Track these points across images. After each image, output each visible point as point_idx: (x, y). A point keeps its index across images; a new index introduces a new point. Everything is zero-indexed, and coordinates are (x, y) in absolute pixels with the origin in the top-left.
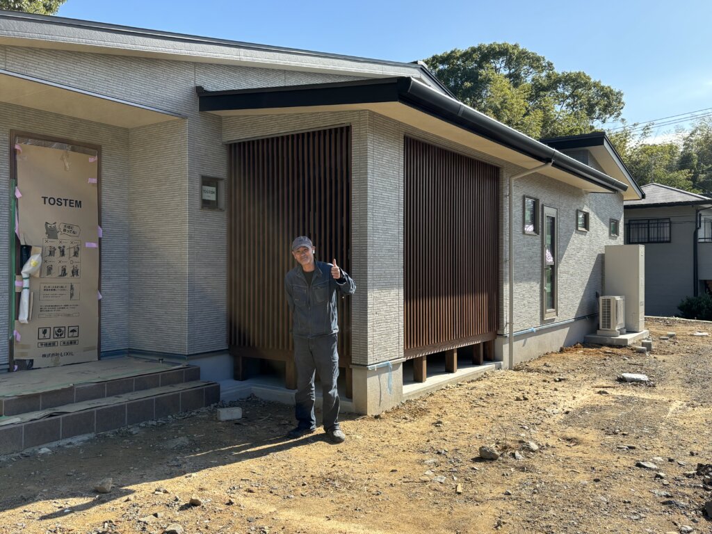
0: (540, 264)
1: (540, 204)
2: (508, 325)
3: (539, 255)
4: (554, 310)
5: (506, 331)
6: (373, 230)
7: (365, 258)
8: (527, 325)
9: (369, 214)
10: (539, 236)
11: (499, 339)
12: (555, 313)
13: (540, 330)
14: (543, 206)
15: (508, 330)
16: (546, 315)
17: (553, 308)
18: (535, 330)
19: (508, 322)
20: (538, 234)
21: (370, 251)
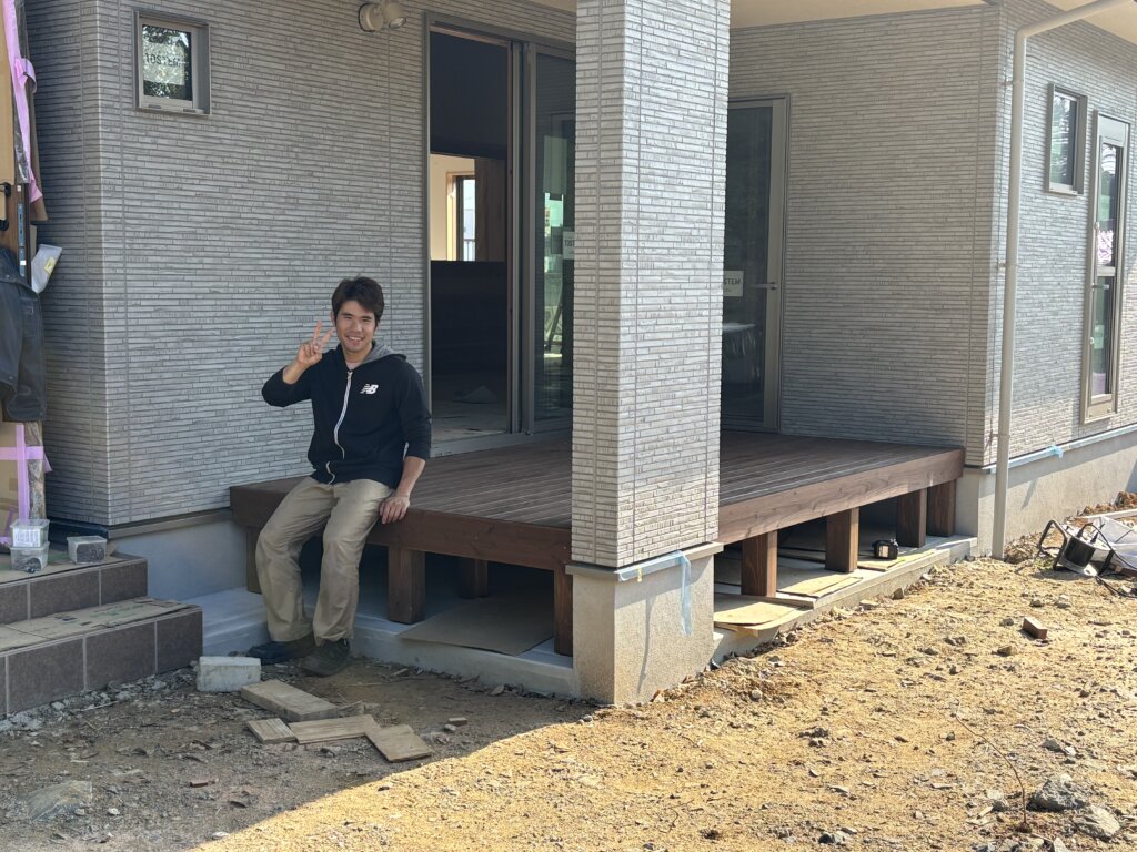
0: (1080, 274)
1: (1090, 108)
2: (995, 440)
3: (1080, 249)
4: (1109, 396)
5: (990, 456)
6: (639, 174)
7: (614, 257)
8: (1042, 439)
9: (628, 126)
10: (1083, 198)
11: (968, 479)
12: (1110, 406)
13: (1073, 450)
14: (1095, 115)
15: (995, 453)
16: (1089, 411)
17: (1108, 391)
18: (1060, 450)
19: (996, 431)
20: (1081, 193)
21: (628, 239)
